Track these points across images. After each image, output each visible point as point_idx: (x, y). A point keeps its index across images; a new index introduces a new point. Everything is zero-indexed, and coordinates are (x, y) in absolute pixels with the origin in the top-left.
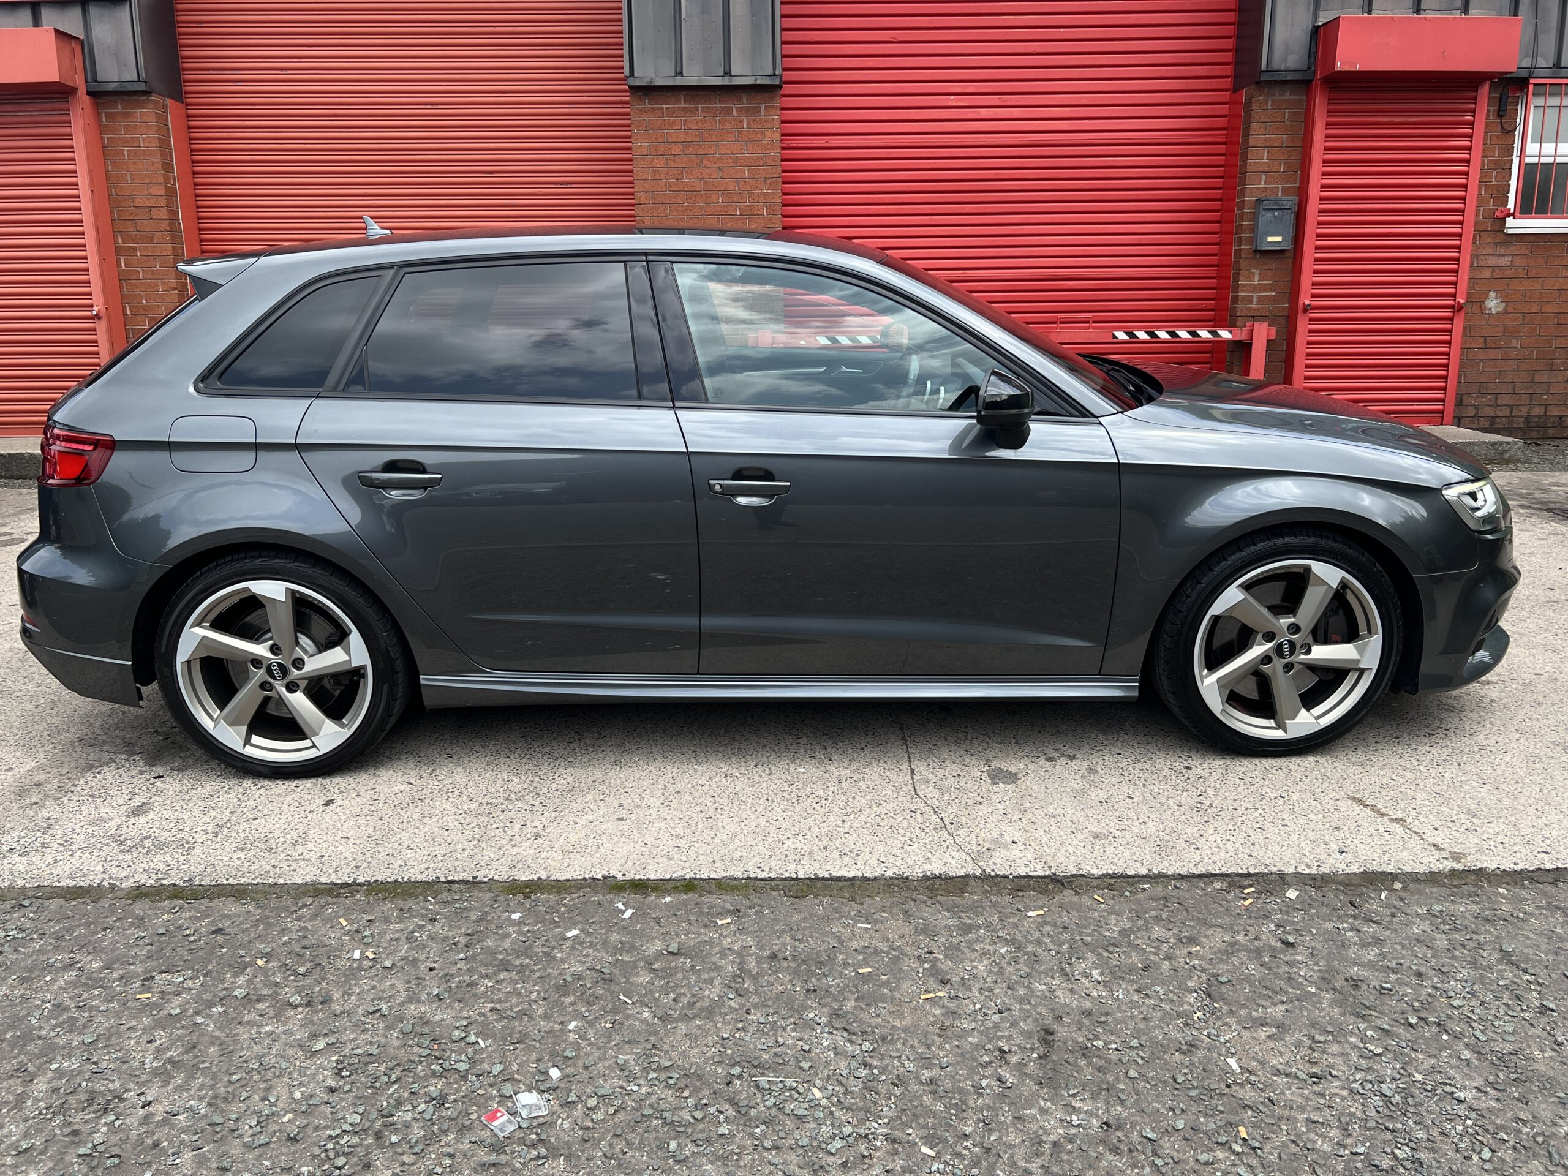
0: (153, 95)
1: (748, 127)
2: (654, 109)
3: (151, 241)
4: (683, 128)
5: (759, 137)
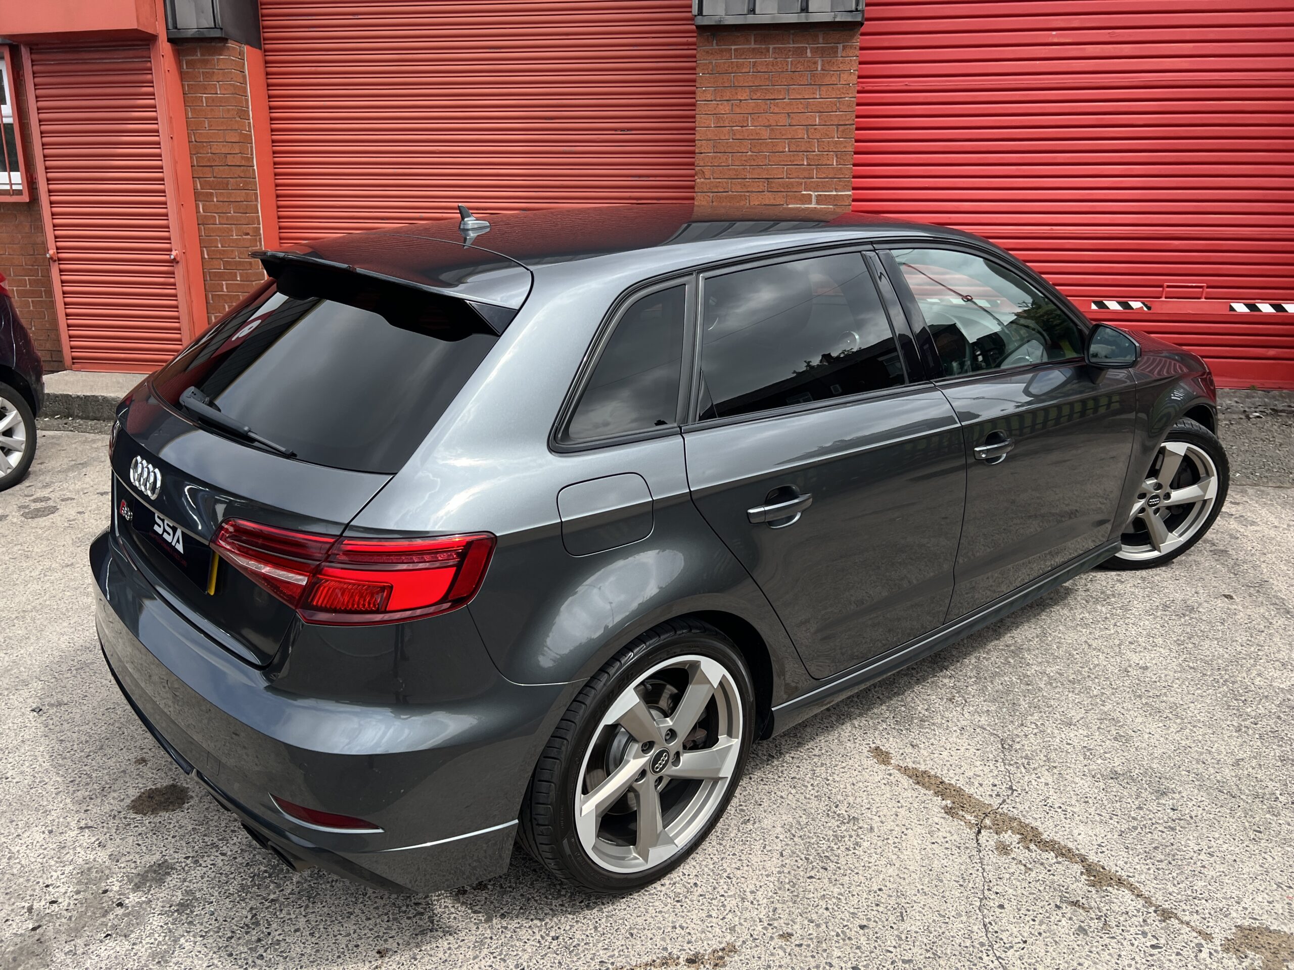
0: (230, 41)
1: (822, 70)
2: (722, 50)
3: (227, 187)
4: (751, 71)
5: (834, 80)
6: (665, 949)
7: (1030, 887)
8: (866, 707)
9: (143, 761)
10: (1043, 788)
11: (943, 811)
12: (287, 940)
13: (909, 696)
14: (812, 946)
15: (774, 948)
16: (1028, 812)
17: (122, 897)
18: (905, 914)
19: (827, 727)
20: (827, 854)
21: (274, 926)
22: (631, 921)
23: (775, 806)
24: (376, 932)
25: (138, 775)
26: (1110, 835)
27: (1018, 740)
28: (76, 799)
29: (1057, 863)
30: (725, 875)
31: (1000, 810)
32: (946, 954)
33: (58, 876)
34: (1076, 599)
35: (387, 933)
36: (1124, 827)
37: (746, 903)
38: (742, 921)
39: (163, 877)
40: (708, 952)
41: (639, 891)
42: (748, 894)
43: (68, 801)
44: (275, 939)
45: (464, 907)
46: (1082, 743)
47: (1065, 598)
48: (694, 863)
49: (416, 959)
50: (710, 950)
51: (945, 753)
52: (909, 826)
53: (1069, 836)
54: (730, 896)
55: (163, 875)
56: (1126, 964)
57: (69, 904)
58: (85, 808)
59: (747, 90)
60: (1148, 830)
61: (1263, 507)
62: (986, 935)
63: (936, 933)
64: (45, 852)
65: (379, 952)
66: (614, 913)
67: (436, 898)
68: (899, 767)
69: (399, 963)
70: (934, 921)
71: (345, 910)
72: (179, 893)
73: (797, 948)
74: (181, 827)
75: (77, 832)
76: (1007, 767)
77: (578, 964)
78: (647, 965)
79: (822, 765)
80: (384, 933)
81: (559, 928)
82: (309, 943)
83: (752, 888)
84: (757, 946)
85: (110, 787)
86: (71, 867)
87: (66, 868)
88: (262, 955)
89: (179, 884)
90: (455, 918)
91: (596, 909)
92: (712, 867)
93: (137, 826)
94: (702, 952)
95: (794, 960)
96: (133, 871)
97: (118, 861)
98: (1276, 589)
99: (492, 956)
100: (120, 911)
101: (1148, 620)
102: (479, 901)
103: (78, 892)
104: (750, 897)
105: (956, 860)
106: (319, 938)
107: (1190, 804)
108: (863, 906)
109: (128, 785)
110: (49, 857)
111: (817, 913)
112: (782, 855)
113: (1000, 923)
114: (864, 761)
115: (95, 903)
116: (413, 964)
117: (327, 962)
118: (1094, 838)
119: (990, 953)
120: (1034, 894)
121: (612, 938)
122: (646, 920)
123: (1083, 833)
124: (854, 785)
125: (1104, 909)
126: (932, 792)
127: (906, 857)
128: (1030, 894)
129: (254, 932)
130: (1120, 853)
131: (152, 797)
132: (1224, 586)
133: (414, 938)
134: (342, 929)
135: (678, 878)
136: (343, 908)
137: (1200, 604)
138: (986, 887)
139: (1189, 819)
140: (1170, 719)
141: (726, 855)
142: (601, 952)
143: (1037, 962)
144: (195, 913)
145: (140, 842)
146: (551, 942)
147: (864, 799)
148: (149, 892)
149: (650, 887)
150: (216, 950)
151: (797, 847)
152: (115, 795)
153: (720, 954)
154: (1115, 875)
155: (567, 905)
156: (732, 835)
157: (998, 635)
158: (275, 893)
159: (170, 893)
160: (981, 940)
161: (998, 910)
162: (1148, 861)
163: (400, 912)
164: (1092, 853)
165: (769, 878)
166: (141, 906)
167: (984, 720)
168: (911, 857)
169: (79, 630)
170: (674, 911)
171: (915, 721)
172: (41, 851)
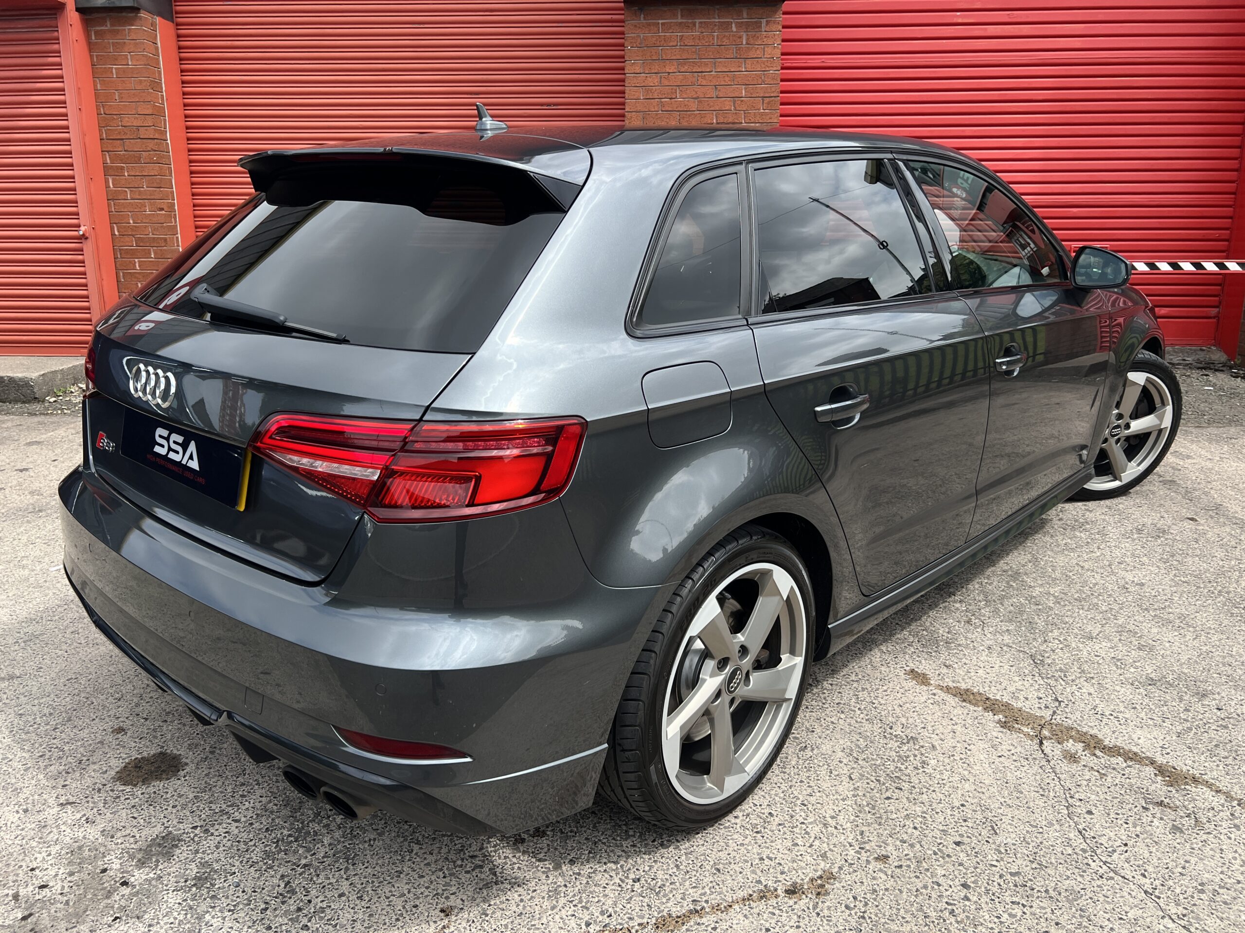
0: (142, 11)
1: (747, 44)
2: (649, 25)
3: (138, 161)
4: (679, 44)
5: (759, 53)
6: (759, 882)
7: (1110, 791)
8: (888, 633)
9: (121, 730)
10: (1087, 698)
11: (998, 725)
12: (333, 907)
13: (927, 621)
14: (912, 866)
15: (874, 872)
16: (1082, 721)
17: (125, 875)
18: (996, 827)
19: (856, 654)
20: (897, 775)
21: (313, 893)
22: (713, 856)
23: (828, 732)
24: (434, 890)
25: (118, 745)
26: (1168, 738)
27: (1047, 655)
28: (50, 774)
29: (1128, 767)
30: (799, 802)
31: (1053, 721)
32: (1051, 863)
33: (44, 858)
34: (1053, 527)
35: (446, 890)
36: (1179, 728)
37: (830, 828)
38: (831, 847)
39: (171, 851)
40: (805, 881)
41: (713, 826)
42: (829, 819)
43: (41, 776)
44: (318, 907)
45: (526, 856)
46: (1109, 654)
47: (1043, 527)
48: (763, 793)
49: (487, 915)
50: (807, 879)
51: (981, 671)
52: (970, 742)
53: (1130, 741)
54: (811, 823)
55: (170, 848)
56: (1230, 857)
57: (63, 887)
58: (63, 783)
59: (675, 63)
60: (1203, 730)
61: (1192, 443)
62: (1085, 841)
63: (1034, 844)
64: (24, 833)
65: (442, 911)
66: (692, 849)
67: (492, 849)
68: (941, 688)
69: (468, 921)
70: (1028, 832)
71: (393, 869)
72: (193, 866)
73: (898, 870)
74: (180, 796)
75: (57, 809)
76: (1046, 680)
77: (669, 905)
78: (744, 900)
79: (863, 690)
80: (443, 890)
81: (637, 869)
82: (359, 907)
83: (831, 813)
84: (855, 871)
85: (88, 760)
86: (58, 847)
87: (52, 848)
88: (307, 926)
89: (191, 856)
90: (519, 868)
91: (672, 847)
92: (782, 795)
93: (128, 799)
94: (799, 881)
95: (899, 882)
96: (133, 846)
97: (112, 837)
98: (1232, 511)
99: (571, 905)
100: (125, 891)
101: (1127, 542)
102: (541, 849)
103: (71, 874)
104: (833, 823)
105: (1028, 771)
106: (370, 901)
107: (1233, 703)
108: (951, 823)
109: (108, 756)
110: (29, 837)
111: (906, 833)
112: (851, 778)
113: (1094, 829)
114: (904, 684)
115: (95, 884)
116: (485, 920)
117: (385, 927)
118: (1155, 740)
119: (1095, 858)
120: (1117, 798)
121: (698, 875)
122: (729, 854)
123: (1142, 737)
124: (901, 706)
125: (1190, 806)
126: (981, 708)
127: (978, 772)
128: (1113, 798)
129: (292, 901)
130: (1185, 753)
131: (140, 767)
132: (1185, 510)
133: (479, 893)
134: (393, 889)
135: (750, 810)
136: (389, 868)
137: (1169, 527)
138: (1068, 796)
139: (1236, 716)
140: (1183, 628)
141: (794, 783)
142: (691, 891)
143: (1144, 863)
144: (217, 886)
145: (135, 815)
146: (633, 885)
147: (914, 719)
148: (156, 867)
149: (723, 820)
150: (251, 924)
151: (864, 769)
152: (96, 767)
153: (819, 882)
154: (1188, 774)
155: (639, 845)
156: (793, 763)
157: (993, 563)
158: (306, 857)
159: (183, 866)
160: (1082, 847)
161: (1088, 817)
162: (1214, 758)
163: (455, 867)
164: (1158, 755)
165: (846, 802)
166: (150, 883)
167: (1007, 639)
168: (983, 771)
169: (20, 603)
170: (756, 843)
171: (941, 643)
172: (19, 832)
